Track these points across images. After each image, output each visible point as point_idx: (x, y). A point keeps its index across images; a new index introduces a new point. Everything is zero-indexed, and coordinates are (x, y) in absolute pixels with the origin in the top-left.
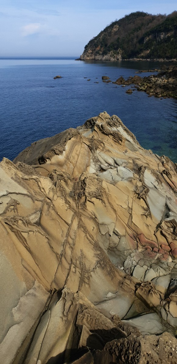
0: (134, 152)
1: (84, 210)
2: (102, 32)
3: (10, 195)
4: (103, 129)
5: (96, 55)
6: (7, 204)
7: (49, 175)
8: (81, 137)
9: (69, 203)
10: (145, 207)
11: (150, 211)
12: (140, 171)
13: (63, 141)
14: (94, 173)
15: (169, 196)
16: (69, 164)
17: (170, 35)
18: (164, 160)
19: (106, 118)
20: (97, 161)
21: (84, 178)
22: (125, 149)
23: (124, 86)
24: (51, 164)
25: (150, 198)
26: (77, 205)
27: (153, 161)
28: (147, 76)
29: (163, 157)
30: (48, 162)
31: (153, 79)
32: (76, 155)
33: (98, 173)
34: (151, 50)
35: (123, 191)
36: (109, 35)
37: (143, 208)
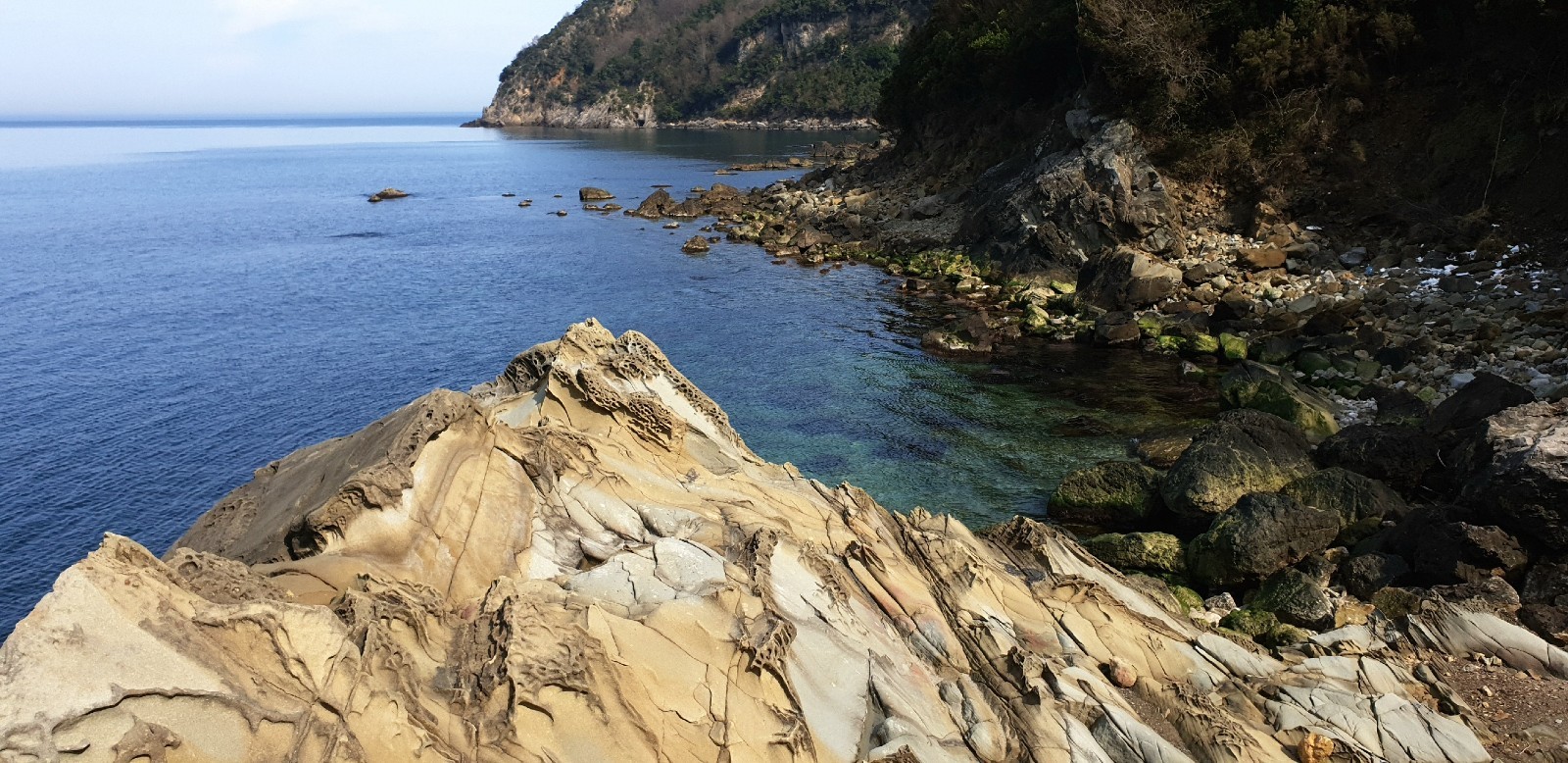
0: (723, 477)
1: (505, 751)
2: (567, 21)
3: (131, 705)
4: (585, 388)
5: (550, 106)
6: (115, 749)
7: (334, 602)
8: (487, 427)
9: (428, 722)
10: (784, 705)
11: (804, 722)
12: (752, 551)
13: (403, 445)
14: (549, 579)
15: (881, 650)
16: (433, 545)
17: (833, 34)
18: (848, 502)
19: (597, 344)
20: (562, 523)
21: (500, 603)
22: (687, 465)
23: (675, 224)
24: (346, 553)
25: (799, 665)
26: (468, 728)
27: (807, 509)
28: (762, 186)
29: (842, 491)
30: (332, 544)
31: (786, 196)
32: (465, 505)
33: (570, 577)
34: (768, 87)
35: (685, 646)
36: (596, 31)
37: (775, 712)
